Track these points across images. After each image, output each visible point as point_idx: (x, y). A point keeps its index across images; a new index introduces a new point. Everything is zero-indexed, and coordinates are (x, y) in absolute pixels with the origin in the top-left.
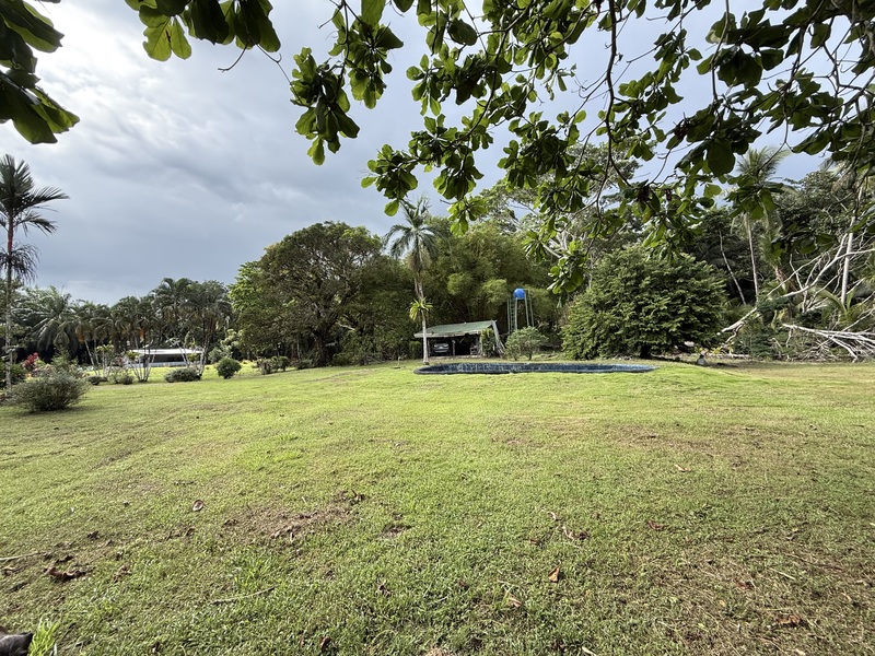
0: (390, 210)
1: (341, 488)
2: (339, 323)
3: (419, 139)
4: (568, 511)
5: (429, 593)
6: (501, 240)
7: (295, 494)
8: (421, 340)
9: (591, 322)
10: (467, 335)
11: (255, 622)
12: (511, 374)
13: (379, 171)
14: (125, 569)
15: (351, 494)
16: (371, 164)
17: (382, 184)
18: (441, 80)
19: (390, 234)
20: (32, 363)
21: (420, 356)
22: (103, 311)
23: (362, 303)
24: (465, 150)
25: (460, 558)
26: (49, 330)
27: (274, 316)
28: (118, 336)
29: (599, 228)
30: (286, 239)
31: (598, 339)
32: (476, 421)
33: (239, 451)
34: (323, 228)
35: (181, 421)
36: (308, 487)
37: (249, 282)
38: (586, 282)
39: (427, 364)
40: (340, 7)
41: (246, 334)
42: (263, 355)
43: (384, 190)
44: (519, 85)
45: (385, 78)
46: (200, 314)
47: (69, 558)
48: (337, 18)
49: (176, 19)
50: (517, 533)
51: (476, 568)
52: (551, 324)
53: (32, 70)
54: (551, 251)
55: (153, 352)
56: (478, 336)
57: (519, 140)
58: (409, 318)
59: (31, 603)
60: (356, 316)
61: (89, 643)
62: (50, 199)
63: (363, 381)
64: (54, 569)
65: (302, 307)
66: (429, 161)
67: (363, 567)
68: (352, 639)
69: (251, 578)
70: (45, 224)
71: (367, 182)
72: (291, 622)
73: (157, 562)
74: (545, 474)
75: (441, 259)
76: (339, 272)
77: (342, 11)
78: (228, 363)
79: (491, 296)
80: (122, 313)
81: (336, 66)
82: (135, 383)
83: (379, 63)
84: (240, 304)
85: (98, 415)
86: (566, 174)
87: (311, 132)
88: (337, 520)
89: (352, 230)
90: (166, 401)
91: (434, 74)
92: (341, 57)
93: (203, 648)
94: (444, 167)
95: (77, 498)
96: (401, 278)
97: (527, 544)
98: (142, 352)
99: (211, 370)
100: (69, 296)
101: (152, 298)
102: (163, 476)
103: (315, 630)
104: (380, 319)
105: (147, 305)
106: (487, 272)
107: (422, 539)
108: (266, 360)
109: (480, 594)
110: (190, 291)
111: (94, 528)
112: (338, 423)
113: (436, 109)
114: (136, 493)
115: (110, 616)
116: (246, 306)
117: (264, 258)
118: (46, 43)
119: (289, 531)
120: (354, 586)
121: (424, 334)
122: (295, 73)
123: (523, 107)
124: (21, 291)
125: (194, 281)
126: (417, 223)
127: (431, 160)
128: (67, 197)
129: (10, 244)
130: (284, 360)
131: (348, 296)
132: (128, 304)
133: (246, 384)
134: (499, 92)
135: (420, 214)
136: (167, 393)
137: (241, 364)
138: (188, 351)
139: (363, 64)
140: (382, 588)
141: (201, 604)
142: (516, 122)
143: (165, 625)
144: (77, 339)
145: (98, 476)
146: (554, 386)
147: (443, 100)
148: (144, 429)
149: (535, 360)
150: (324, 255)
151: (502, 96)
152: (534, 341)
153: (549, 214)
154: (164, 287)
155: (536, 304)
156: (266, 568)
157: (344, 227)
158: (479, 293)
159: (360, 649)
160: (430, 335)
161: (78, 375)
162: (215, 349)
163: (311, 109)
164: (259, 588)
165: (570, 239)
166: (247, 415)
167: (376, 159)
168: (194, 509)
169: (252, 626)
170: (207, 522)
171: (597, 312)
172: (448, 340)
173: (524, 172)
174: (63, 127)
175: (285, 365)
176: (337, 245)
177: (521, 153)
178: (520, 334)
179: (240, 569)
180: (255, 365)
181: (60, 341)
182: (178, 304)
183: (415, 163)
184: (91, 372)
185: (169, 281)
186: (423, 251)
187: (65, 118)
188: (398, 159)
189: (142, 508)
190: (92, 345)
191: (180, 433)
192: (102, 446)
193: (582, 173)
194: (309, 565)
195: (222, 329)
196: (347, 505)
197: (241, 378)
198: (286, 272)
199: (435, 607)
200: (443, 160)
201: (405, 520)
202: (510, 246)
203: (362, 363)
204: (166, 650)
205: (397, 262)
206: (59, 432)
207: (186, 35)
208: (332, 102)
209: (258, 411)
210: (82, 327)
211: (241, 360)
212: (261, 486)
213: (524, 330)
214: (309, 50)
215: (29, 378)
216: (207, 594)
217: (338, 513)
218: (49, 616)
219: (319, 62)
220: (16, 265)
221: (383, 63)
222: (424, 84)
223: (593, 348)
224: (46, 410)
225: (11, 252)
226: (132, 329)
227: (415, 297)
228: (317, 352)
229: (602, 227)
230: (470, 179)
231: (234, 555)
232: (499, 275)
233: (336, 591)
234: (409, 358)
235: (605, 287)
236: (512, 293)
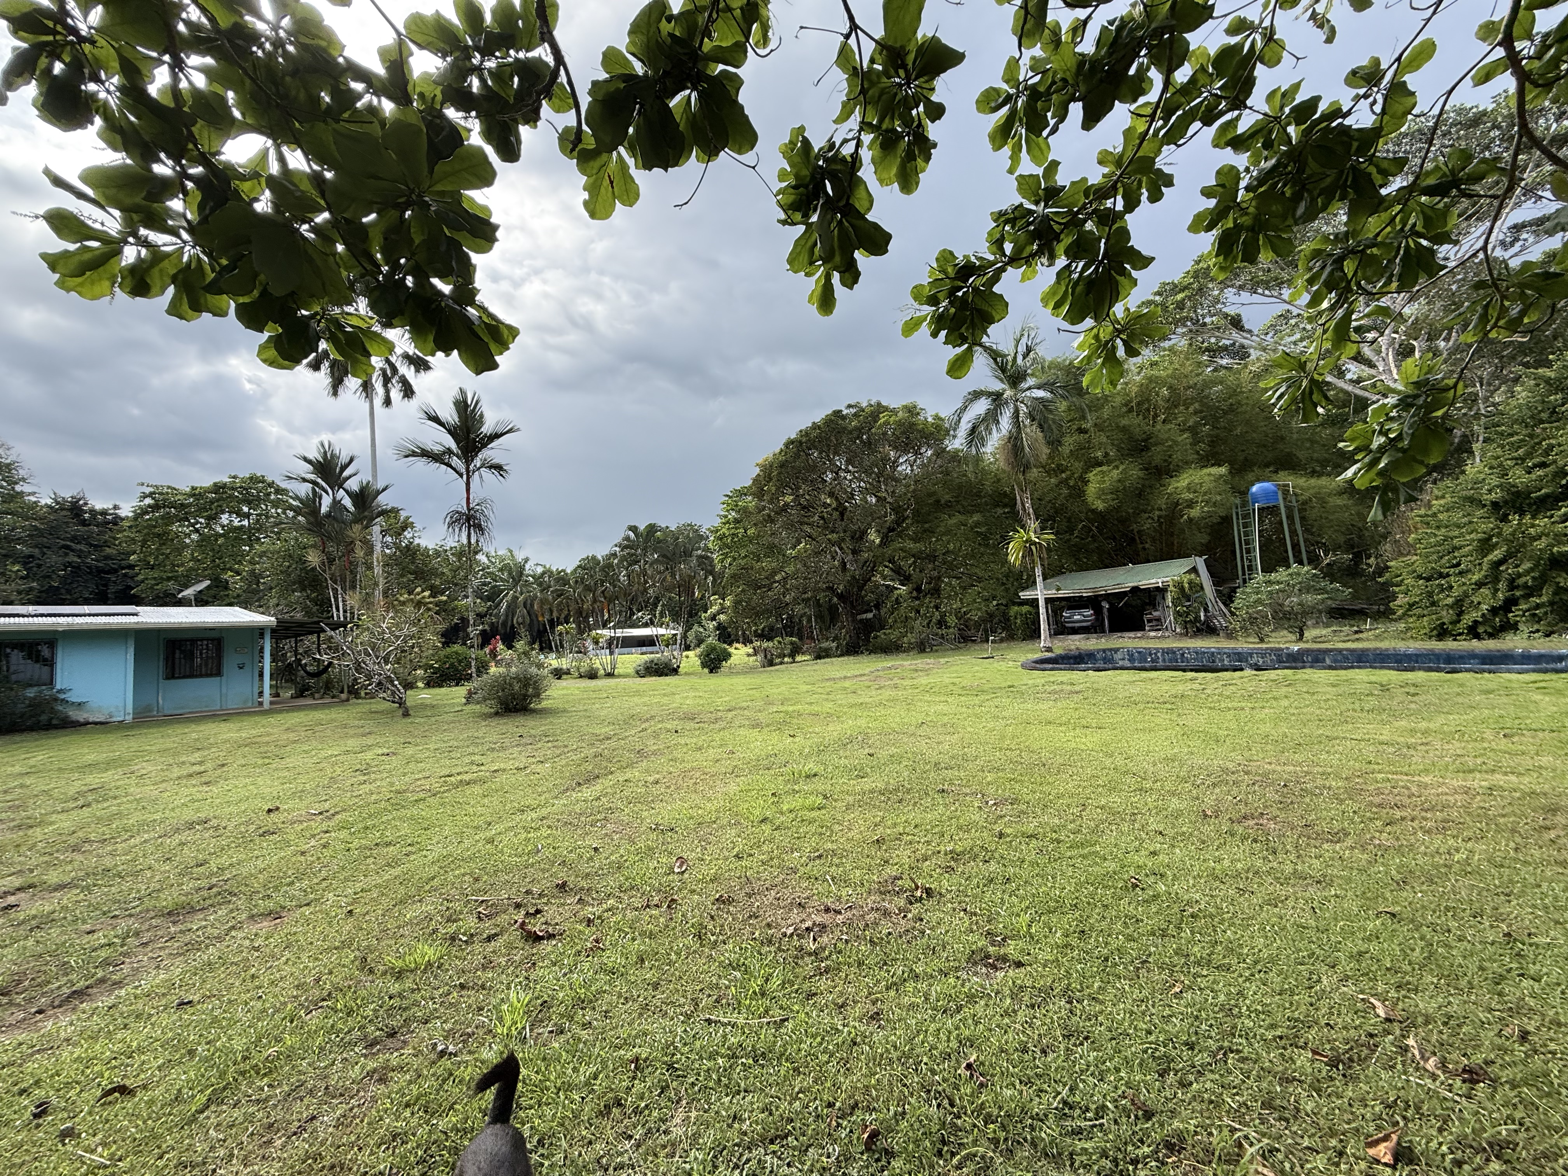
0: (958, 368)
1: (891, 871)
2: (878, 578)
3: (1006, 222)
4: (1424, 1004)
5: (1065, 1103)
6: (1209, 384)
7: (816, 868)
8: (1034, 603)
9: (1485, 545)
10: (1135, 590)
11: (763, 1066)
12: (1248, 672)
13: (933, 301)
14: (597, 941)
15: (907, 883)
16: (917, 294)
17: (939, 322)
18: (1048, 93)
19: (964, 409)
20: (495, 648)
21: (1035, 634)
22: (562, 578)
23: (916, 540)
24: (1108, 218)
25: (1132, 1049)
26: (508, 607)
27: (774, 573)
28: (580, 612)
29: (1493, 313)
30: (787, 445)
31: (1512, 585)
32: (1162, 770)
33: (733, 788)
34: (844, 418)
35: (656, 735)
36: (836, 861)
37: (737, 521)
38: (1465, 448)
39: (1049, 649)
40: (847, 37)
41: (737, 603)
42: (762, 636)
43: (943, 333)
44: (1234, 40)
45: (933, 131)
46: (673, 575)
47: (538, 912)
48: (844, 56)
49: (619, 153)
50: (1273, 1026)
51: (1171, 1078)
52: (1358, 558)
53: (472, 282)
54: (1349, 388)
55: (620, 633)
56: (1161, 591)
57: (1241, 160)
58: (1006, 561)
59: (503, 961)
60: (907, 564)
61: (562, 1032)
62: (502, 435)
63: (923, 680)
64: (523, 923)
65: (817, 553)
66: (1029, 260)
67: (933, 1019)
68: (917, 1145)
69: (754, 992)
70: (498, 468)
71: (911, 327)
72: (815, 1082)
73: (634, 939)
74: (1353, 906)
75: (1069, 442)
76: (873, 490)
77: (852, 41)
78: (713, 649)
79: (1191, 504)
80: (583, 579)
81: (845, 141)
82: (601, 678)
83: (921, 108)
84: (726, 555)
85: (560, 722)
86: (1379, 204)
87: (811, 263)
88: (885, 927)
89: (894, 412)
90: (637, 705)
91: (1033, 89)
92: (855, 121)
93: (693, 1084)
94: (1061, 262)
95: (545, 832)
96: (988, 487)
97: (1303, 1059)
98: (607, 633)
99: (691, 660)
100: (526, 560)
101: (614, 555)
102: (637, 815)
103: (853, 1108)
104: (952, 567)
105: (610, 566)
106: (1177, 457)
107: (1047, 992)
108: (765, 644)
109: (1180, 1136)
110: (659, 541)
111: (562, 875)
112: (883, 754)
113: (1038, 152)
114: (606, 835)
115: (583, 1002)
116: (734, 559)
117: (756, 480)
118: (483, 242)
119: (808, 929)
120: (918, 1050)
121: (1040, 592)
122: (782, 175)
123: (1249, 84)
124: (481, 557)
125: (663, 526)
126: (1015, 378)
127: (1033, 255)
128: (518, 430)
129: (468, 499)
130: (792, 643)
131: (891, 530)
132: (589, 565)
133: (740, 683)
134: (1182, 75)
135: (1020, 360)
136: (638, 693)
137: (732, 650)
138: (661, 631)
139: (892, 119)
140: (969, 1067)
141: (688, 1017)
142: (1233, 123)
143: (645, 1034)
144: (537, 616)
145: (565, 805)
146: (1372, 702)
147: (1054, 130)
148: (612, 744)
149: (1315, 640)
150: (849, 462)
151: (1193, 80)
152: (1310, 599)
153: (1333, 308)
154: (627, 538)
155: (1312, 514)
156: (775, 983)
157: (879, 409)
158: (1162, 502)
159: (932, 1166)
160: (1052, 593)
161: (540, 666)
162: (696, 627)
163: (809, 226)
164: (767, 1012)
165: (1405, 352)
166: (742, 732)
167: (926, 280)
168: (677, 870)
169: (757, 1070)
170: (693, 891)
171: (1504, 519)
172: (1093, 602)
173: (1258, 227)
174: (504, 346)
175: (795, 651)
176: (869, 444)
177: (1248, 189)
178: (1269, 583)
179: (738, 974)
180: (751, 651)
181: (520, 620)
182: (646, 562)
183: (1003, 270)
184: (553, 661)
185: (633, 529)
186: (1031, 433)
187: (505, 332)
188: (967, 270)
189: (613, 858)
190: (553, 624)
191: (654, 753)
192: (567, 765)
193: (1430, 191)
194: (841, 994)
195: (703, 596)
196: (902, 903)
197: (734, 672)
198: (789, 499)
199: (1077, 1132)
200: (1060, 248)
201: (1011, 949)
202: (1234, 392)
203: (922, 647)
204: (646, 1071)
205: (978, 459)
206: (524, 741)
207: (633, 171)
208: (842, 203)
209: (756, 725)
210: (541, 600)
211: (730, 644)
212: (765, 848)
213: (1281, 574)
214: (802, 129)
215: (493, 670)
216: (696, 1002)
217: (886, 913)
218: (520, 983)
219: (818, 144)
220: (474, 526)
221: (929, 103)
222: (1013, 113)
223: (1494, 611)
224: (510, 711)
225: (469, 510)
226: (595, 601)
227: (1016, 520)
228: (844, 630)
229: (1504, 310)
230: (1124, 272)
231: (729, 952)
232: (1210, 459)
233: (887, 1050)
234: (1011, 637)
235: (1529, 455)
236: (1244, 493)
